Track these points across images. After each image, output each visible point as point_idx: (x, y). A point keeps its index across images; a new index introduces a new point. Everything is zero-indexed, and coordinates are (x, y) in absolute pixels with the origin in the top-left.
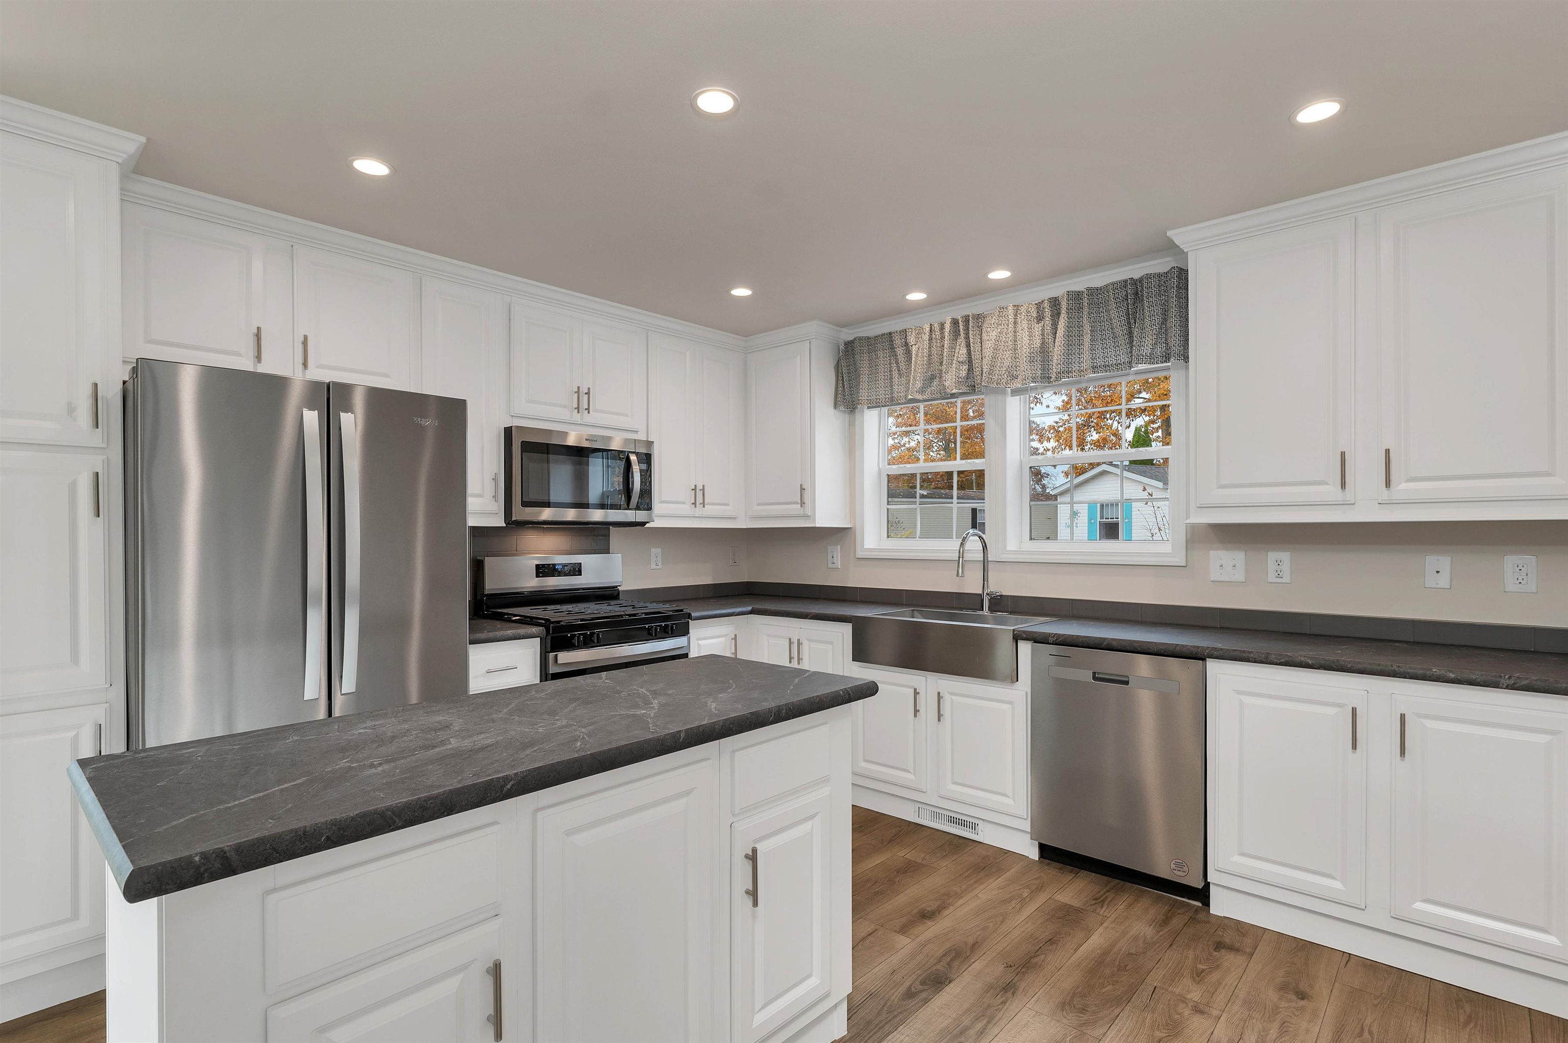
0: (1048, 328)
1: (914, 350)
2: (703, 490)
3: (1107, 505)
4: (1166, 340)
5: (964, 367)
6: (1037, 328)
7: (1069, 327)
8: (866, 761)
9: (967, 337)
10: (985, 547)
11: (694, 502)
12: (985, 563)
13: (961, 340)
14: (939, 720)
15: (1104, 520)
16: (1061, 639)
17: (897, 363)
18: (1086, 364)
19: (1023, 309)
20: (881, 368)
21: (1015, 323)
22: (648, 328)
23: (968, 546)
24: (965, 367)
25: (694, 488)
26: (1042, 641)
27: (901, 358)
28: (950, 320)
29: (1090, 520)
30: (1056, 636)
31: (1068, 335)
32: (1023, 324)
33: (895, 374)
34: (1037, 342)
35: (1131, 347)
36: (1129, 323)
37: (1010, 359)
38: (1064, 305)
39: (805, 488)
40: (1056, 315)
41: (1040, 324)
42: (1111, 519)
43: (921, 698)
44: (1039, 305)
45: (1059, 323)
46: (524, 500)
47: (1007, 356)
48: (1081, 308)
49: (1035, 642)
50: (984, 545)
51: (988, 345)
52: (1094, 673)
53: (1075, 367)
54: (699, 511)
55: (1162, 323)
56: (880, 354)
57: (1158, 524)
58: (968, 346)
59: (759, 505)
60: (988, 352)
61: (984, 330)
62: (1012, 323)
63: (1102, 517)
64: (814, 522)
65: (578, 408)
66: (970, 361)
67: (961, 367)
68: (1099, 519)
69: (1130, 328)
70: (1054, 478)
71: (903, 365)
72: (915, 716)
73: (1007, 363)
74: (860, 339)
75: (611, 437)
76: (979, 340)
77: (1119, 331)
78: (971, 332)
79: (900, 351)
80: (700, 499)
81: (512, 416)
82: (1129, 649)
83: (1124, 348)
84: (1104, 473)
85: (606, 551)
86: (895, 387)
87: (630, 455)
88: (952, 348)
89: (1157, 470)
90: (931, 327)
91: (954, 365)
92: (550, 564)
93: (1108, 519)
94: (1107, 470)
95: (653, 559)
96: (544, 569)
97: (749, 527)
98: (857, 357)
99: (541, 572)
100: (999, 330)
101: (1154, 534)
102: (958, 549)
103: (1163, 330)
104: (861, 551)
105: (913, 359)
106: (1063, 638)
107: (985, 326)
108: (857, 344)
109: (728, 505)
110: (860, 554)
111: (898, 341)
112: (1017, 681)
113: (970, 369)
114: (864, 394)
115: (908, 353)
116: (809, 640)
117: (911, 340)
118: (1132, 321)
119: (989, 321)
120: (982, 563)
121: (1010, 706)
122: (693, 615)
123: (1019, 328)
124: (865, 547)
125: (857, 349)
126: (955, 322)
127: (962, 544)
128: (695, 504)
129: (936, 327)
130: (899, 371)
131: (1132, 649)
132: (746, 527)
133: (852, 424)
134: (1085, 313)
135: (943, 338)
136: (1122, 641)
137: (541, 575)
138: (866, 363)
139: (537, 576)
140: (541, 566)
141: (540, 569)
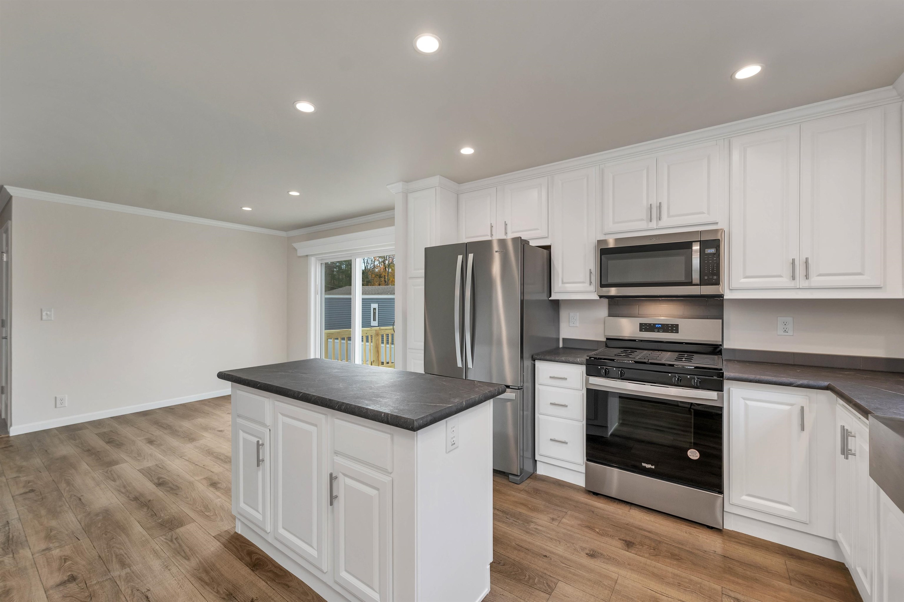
11: (792, 277)
25: (792, 262)
54: (803, 283)
65: (651, 219)
80: (802, 272)
81: (605, 234)
85: (719, 317)
92: (651, 324)
96: (646, 326)
99: (644, 329)
109: (860, 274)
128: (794, 278)
137: (643, 330)
139: (641, 330)
140: (646, 324)
141: (643, 326)
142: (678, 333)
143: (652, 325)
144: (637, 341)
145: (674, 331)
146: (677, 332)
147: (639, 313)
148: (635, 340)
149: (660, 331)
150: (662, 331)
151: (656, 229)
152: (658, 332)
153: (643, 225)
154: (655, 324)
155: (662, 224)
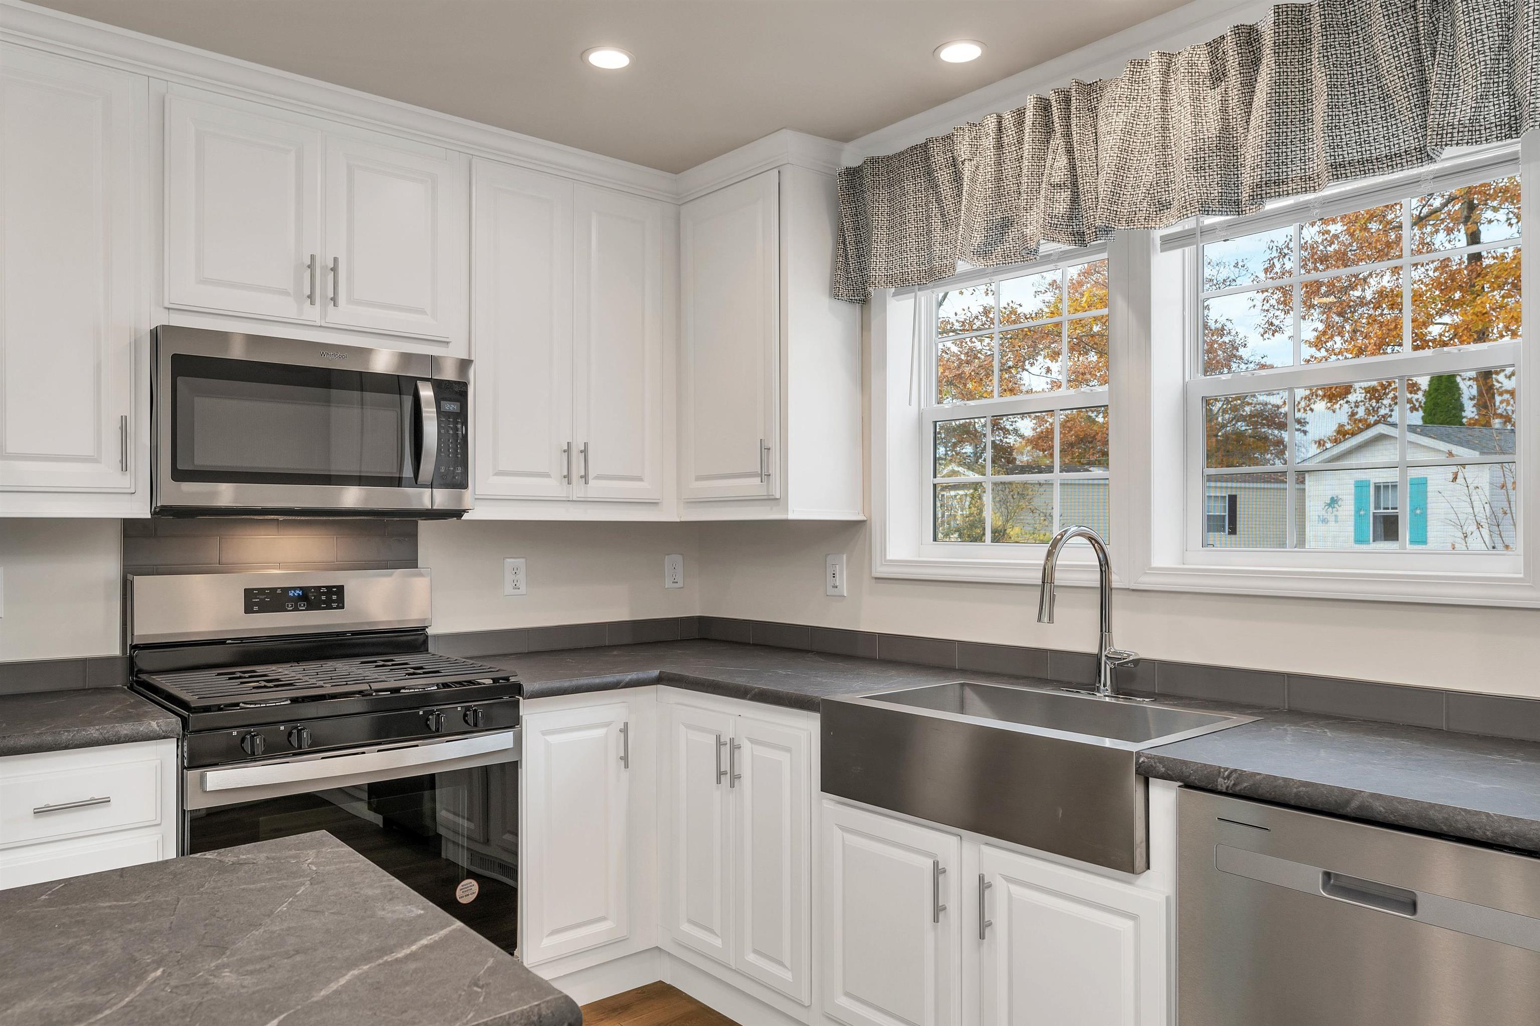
0: (1234, 95)
1: (967, 171)
2: (585, 452)
3: (1386, 487)
4: (1510, 85)
5: (1064, 195)
6: (1212, 100)
7: (1278, 84)
8: (848, 994)
9: (1068, 135)
10: (1104, 564)
11: (566, 473)
12: (1105, 591)
13: (1058, 141)
14: (982, 936)
15: (1382, 511)
16: (1246, 784)
17: (939, 201)
18: (1319, 162)
19: (1181, 62)
20: (910, 214)
21: (1165, 91)
22: (471, 152)
23: (1064, 557)
24: (1066, 195)
25: (566, 448)
26: (1203, 784)
27: (946, 189)
28: (1033, 101)
29: (1358, 511)
30: (1234, 776)
31: (1277, 103)
32: (1181, 90)
33: (936, 222)
34: (1212, 126)
35: (1425, 116)
36: (1420, 61)
37: (1153, 168)
38: (1268, 39)
39: (770, 446)
40: (1251, 64)
41: (1218, 90)
42: (1392, 509)
43: (951, 881)
44: (1215, 47)
45: (1259, 79)
46: (179, 467)
47: (1149, 162)
48: (1306, 42)
49: (1188, 786)
50: (1101, 556)
51: (1109, 143)
52: (1327, 875)
53: (1295, 171)
54: (578, 491)
55: (1501, 48)
56: (909, 186)
57: (1475, 516)
58: (1070, 151)
59: (699, 478)
60: (1108, 157)
61: (1101, 114)
62: (1158, 91)
63: (1377, 507)
64: (786, 510)
65: (311, 297)
66: (1074, 183)
67: (1057, 196)
68: (1372, 510)
69: (1422, 71)
70: (1303, 450)
71: (949, 205)
72: (936, 919)
73: (1149, 177)
74: (873, 161)
75: (371, 350)
76: (1093, 137)
77: (1393, 81)
78: (1074, 121)
79: (943, 177)
80: (578, 469)
81: (169, 309)
82: (1415, 823)
83: (1407, 117)
84: (1381, 437)
85: (411, 563)
86: (937, 248)
87: (419, 383)
88: (1040, 158)
89: (1469, 432)
90: (1000, 123)
91: (1042, 192)
93: (1388, 509)
94: (1386, 433)
95: (509, 577)
96: (261, 597)
97: (683, 520)
98: (868, 196)
100: (1132, 110)
101: (1469, 534)
102: (1043, 562)
103: (1503, 65)
104: (882, 565)
105: (965, 188)
106: (1251, 782)
107: (1104, 103)
108: (867, 171)
109: (640, 479)
110: (880, 570)
111: (939, 158)
112: (1148, 868)
113: (1075, 200)
114: (878, 266)
115: (957, 178)
116: (753, 741)
117: (963, 150)
118: (1426, 52)
119: (1108, 94)
120: (1099, 591)
121: (1131, 923)
122: (527, 687)
123: (1174, 100)
124: (888, 558)
125: (868, 181)
126: (1044, 106)
127: (1050, 554)
128: (568, 477)
129: (1009, 120)
130: (943, 215)
131: (1426, 826)
132: (678, 520)
133: (864, 326)
134: (1316, 47)
135: (1020, 142)
136: (1400, 803)
137: (256, 608)
138: (884, 207)
139: (248, 610)
140: (262, 591)
141: (255, 597)
142: (343, 608)
143: (279, 591)
144: (228, 642)
145: (334, 605)
146: (340, 605)
147: (224, 560)
148: (222, 642)
149: (300, 606)
150: (304, 605)
151: (320, 326)
152: (296, 609)
153: (286, 308)
154: (286, 590)
155: (336, 316)
